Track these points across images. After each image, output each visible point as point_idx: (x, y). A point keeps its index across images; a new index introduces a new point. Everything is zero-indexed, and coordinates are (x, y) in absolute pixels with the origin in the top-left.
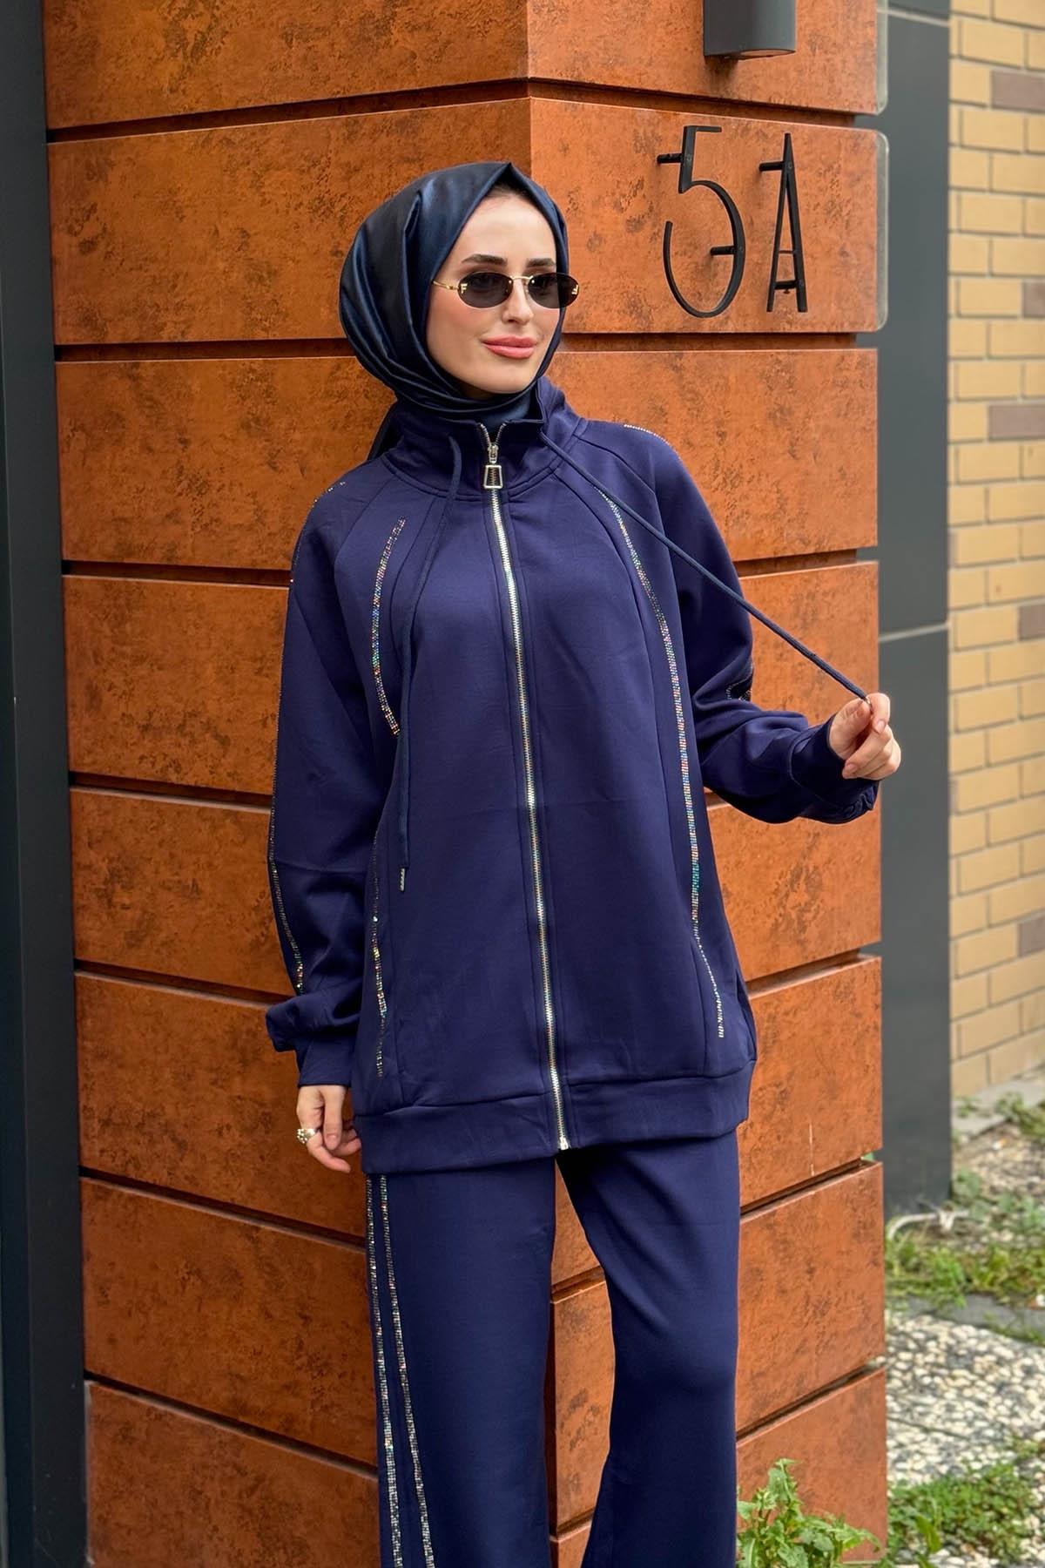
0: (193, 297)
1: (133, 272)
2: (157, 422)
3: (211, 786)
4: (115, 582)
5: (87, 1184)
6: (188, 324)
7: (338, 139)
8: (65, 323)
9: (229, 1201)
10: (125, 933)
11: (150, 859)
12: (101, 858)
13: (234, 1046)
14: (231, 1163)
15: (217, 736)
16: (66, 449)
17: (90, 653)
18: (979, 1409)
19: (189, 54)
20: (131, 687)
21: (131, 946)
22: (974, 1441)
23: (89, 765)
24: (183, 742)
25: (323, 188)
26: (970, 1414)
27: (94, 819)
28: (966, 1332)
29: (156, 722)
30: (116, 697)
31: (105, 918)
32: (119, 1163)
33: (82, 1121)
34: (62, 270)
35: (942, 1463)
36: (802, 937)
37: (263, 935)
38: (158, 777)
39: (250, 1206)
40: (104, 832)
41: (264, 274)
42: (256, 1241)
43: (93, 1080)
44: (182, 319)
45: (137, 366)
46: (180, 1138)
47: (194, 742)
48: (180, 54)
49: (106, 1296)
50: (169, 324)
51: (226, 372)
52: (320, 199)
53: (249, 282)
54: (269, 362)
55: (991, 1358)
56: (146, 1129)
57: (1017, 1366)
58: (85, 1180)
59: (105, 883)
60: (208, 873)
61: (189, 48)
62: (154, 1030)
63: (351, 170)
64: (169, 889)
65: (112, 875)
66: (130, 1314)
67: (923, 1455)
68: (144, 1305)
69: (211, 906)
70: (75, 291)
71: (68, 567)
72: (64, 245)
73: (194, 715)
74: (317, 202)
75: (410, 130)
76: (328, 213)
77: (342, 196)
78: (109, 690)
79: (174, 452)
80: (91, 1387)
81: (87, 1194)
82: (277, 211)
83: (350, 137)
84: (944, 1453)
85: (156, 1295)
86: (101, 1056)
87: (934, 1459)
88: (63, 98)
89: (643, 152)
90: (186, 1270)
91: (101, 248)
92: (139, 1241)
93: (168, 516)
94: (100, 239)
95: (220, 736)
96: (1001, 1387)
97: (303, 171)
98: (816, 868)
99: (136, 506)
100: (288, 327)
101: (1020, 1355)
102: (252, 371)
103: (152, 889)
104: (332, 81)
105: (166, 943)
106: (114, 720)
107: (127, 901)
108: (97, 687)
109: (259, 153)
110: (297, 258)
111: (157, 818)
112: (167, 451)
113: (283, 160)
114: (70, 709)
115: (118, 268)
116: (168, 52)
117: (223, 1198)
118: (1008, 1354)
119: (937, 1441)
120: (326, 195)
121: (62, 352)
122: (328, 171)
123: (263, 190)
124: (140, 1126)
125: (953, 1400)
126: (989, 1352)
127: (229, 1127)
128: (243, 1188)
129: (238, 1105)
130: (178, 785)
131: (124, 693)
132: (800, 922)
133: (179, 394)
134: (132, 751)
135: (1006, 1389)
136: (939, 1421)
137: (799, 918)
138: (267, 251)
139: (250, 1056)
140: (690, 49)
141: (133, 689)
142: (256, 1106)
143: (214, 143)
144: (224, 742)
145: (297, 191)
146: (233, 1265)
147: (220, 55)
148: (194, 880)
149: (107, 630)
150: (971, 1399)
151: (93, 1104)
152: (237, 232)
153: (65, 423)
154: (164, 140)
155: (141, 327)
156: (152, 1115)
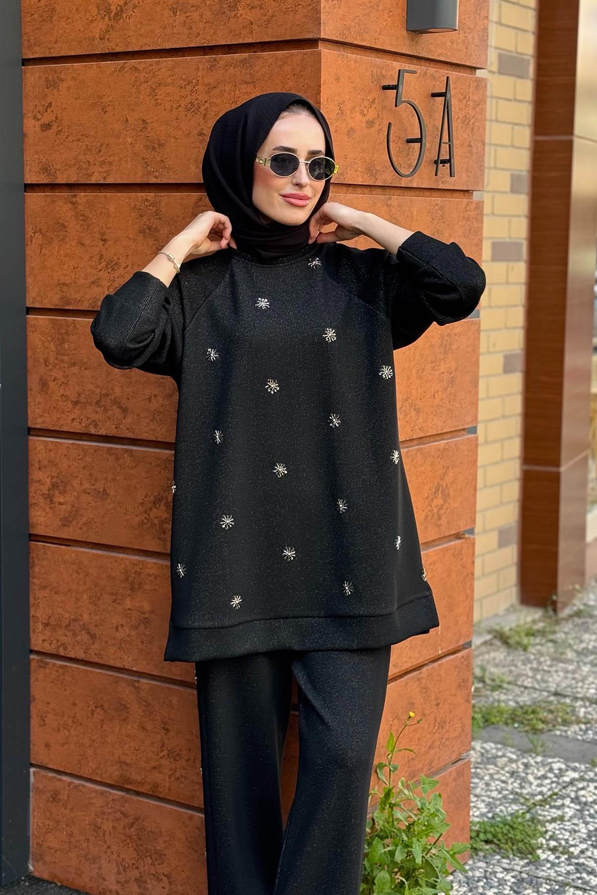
0: (112, 158)
1: (75, 143)
2: (87, 229)
3: (116, 435)
4: (58, 319)
5: (34, 659)
6: (108, 173)
7: (204, 69)
8: (30, 171)
9: (122, 667)
10: (61, 519)
11: (77, 477)
12: (45, 476)
13: (127, 580)
14: (123, 645)
15: (120, 407)
16: (29, 243)
17: (42, 360)
18: (503, 785)
19: (112, 18)
20: (67, 379)
21: (64, 525)
22: (504, 801)
23: (40, 424)
24: (99, 411)
25: (194, 97)
26: (499, 787)
27: (42, 454)
28: (490, 746)
29: (83, 399)
30: (58, 386)
31: (48, 509)
32: (54, 647)
33: (31, 624)
34: (30, 140)
35: (489, 812)
36: (439, 523)
37: (146, 518)
38: (83, 430)
39: (134, 669)
40: (49, 462)
41: (156, 145)
42: (136, 688)
43: (38, 601)
44: (104, 170)
45: (75, 196)
46: (92, 632)
47: (106, 410)
48: (107, 18)
49: (45, 721)
50: (95, 173)
51: (132, 201)
52: (192, 104)
53: (146, 150)
54: (158, 196)
55: (505, 759)
56: (72, 627)
57: (519, 764)
58: (32, 656)
59: (49, 490)
60: (113, 484)
61: (113, 14)
62: (77, 572)
63: (211, 88)
64: (89, 493)
65: (53, 486)
66: (59, 730)
67: (478, 808)
68: (68, 725)
69: (114, 502)
70: (37, 152)
71: (29, 310)
72: (31, 126)
73: (106, 395)
74: (189, 105)
75: (248, 65)
76: (196, 111)
77: (206, 102)
78: (54, 381)
79: (97, 246)
80: (34, 773)
81: (33, 665)
82: (165, 110)
83: (212, 68)
84: (489, 807)
85: (75, 720)
86: (45, 588)
87: (485, 810)
88: (32, 41)
89: (375, 83)
90: (94, 705)
91: (55, 128)
92: (65, 690)
93: (93, 283)
94: (53, 122)
95: (122, 407)
96: (513, 774)
97: (182, 87)
98: (446, 485)
99: (73, 277)
100: (170, 176)
101: (521, 757)
102: (147, 200)
103: (78, 493)
104: (200, 36)
105: (86, 524)
106: (56, 398)
107: (62, 500)
108: (46, 379)
109: (154, 76)
110: (176, 137)
111: (83, 453)
112: (93, 245)
113: (169, 80)
114: (29, 392)
115: (64, 141)
116: (99, 17)
117: (119, 665)
118: (514, 757)
119: (483, 801)
120: (196, 101)
121: (29, 187)
122: (196, 88)
123: (156, 97)
124: (67, 626)
125: (489, 780)
126: (504, 756)
127: (122, 626)
128: (130, 659)
129: (128, 614)
130: (95, 435)
131: (63, 382)
132: (439, 515)
133: (101, 213)
134: (68, 416)
135: (515, 775)
136: (483, 791)
137: (438, 512)
138: (158, 132)
139: (136, 586)
140: (400, 26)
141: (69, 380)
142: (138, 613)
143: (127, 69)
144: (125, 410)
145: (178, 98)
146: (123, 702)
147: (132, 19)
148: (104, 489)
149: (52, 346)
150: (498, 780)
151: (39, 615)
152: (140, 121)
153: (29, 230)
154: (95, 67)
155: (78, 174)
156: (75, 620)
